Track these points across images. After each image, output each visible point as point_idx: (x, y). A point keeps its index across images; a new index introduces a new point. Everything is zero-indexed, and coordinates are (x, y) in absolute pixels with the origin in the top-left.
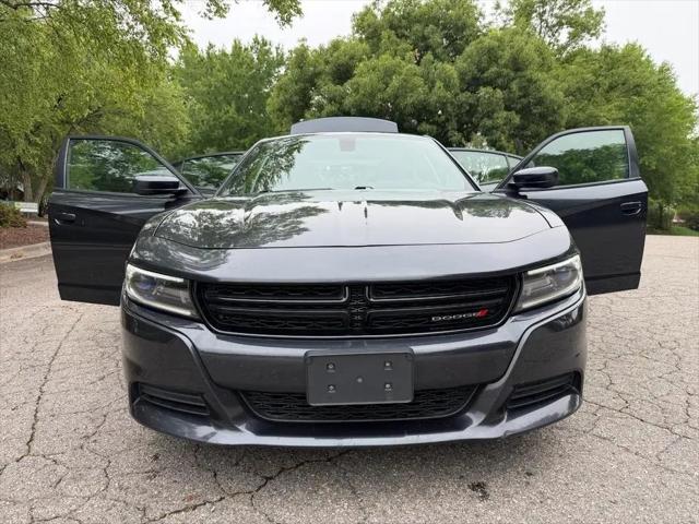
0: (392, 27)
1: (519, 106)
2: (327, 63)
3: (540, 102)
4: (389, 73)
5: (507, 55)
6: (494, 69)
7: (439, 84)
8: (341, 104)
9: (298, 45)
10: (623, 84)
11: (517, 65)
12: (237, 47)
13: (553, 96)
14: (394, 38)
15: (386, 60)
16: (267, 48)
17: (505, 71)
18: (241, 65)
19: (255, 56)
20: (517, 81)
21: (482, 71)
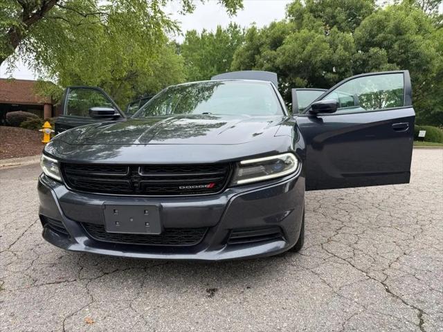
0: (312, 11)
1: (399, 60)
3: (417, 56)
4: (306, 41)
5: (391, 24)
6: (381, 35)
7: (340, 47)
8: (274, 62)
9: (250, 27)
11: (399, 31)
12: (219, 30)
13: (426, 52)
14: (312, 18)
17: (390, 36)
19: (230, 35)
20: (398, 42)
21: (373, 37)
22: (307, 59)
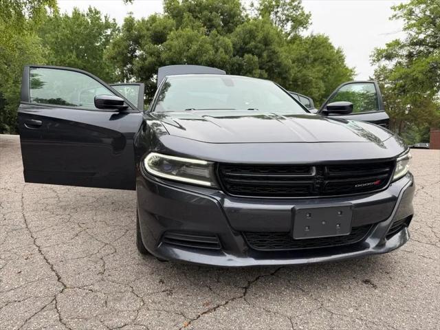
0: (190, 11)
1: (267, 67)
2: (148, 30)
3: (279, 65)
4: (190, 40)
6: (253, 43)
7: (221, 50)
8: (159, 57)
9: (127, 16)
10: (322, 58)
11: (266, 42)
12: (76, 13)
13: (286, 62)
14: (192, 18)
15: (188, 31)
16: (97, 16)
17: (260, 45)
18: (79, 25)
19: (89, 20)
20: (266, 52)
21: (246, 44)
22: (193, 57)
